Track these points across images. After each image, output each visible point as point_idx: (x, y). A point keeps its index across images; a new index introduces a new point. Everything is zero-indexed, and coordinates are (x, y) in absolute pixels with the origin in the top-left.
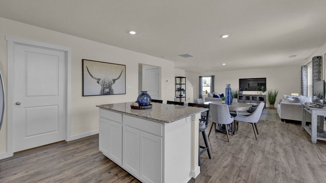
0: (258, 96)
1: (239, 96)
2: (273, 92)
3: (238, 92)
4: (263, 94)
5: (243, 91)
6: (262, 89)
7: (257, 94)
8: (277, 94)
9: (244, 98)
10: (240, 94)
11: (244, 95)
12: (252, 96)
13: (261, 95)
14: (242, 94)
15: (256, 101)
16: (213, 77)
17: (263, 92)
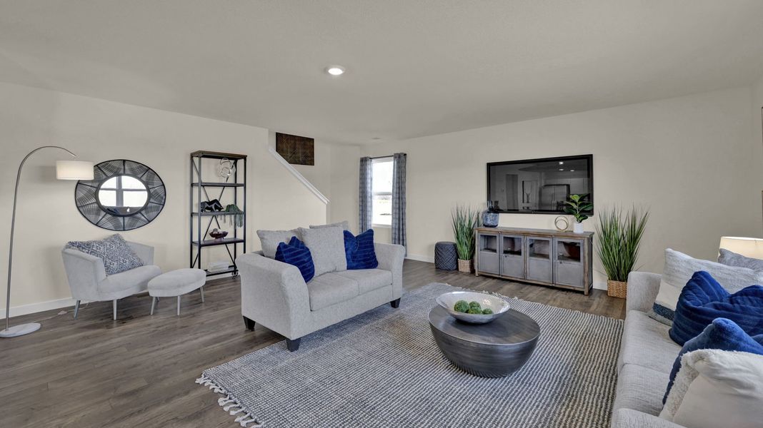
0: (557, 240)
1: (482, 236)
2: (624, 222)
4: (581, 228)
5: (501, 216)
6: (576, 207)
8: (639, 233)
11: (501, 232)
12: (528, 238)
13: (569, 234)
14: (495, 226)
15: (546, 260)
16: (403, 158)
17: (579, 219)
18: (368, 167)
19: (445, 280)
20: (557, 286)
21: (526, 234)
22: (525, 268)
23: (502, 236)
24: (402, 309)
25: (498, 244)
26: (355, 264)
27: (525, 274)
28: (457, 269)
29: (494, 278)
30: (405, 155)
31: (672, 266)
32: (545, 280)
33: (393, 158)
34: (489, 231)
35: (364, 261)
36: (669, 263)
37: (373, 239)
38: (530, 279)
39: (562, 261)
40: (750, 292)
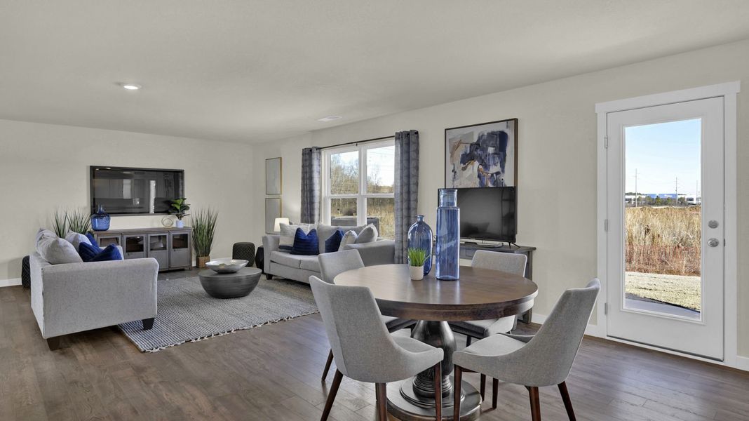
2: (205, 218)
6: (179, 208)
8: (214, 223)
10: (96, 230)
11: (122, 234)
12: (150, 235)
15: (163, 251)
17: (180, 217)
21: (145, 232)
23: (125, 237)
34: (107, 235)
39: (176, 250)
40: (313, 231)
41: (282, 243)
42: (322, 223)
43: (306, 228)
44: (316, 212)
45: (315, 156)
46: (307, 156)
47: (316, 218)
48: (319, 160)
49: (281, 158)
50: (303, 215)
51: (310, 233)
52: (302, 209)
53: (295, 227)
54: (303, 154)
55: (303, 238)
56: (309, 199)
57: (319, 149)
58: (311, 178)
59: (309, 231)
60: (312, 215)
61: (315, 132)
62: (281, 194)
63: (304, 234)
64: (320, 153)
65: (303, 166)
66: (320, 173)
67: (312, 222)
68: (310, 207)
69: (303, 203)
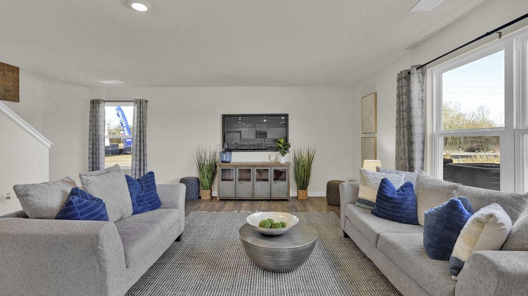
0: (273, 168)
1: (222, 170)
2: (305, 155)
3: (218, 155)
4: (283, 160)
5: (234, 154)
6: (281, 146)
7: (267, 160)
9: (235, 175)
10: (223, 162)
11: (235, 166)
12: (255, 168)
13: (278, 164)
14: (229, 162)
15: (266, 182)
16: (144, 104)
17: (283, 155)
18: (101, 110)
19: (198, 208)
20: (273, 199)
21: (254, 166)
22: (253, 190)
23: (238, 169)
24: (186, 240)
25: (234, 175)
26: (140, 208)
27: (253, 193)
28: (200, 197)
29: (231, 200)
30: (147, 101)
31: (366, 177)
32: (266, 195)
33: (133, 103)
34: (226, 166)
35: (150, 203)
36: (364, 175)
37: (154, 180)
38: (257, 196)
39: (276, 182)
40: (408, 185)
41: (361, 195)
42: (427, 174)
43: (398, 180)
44: (417, 156)
45: (415, 79)
46: (404, 81)
47: (417, 164)
48: (422, 83)
49: (376, 94)
50: (398, 158)
51: (402, 188)
52: (397, 150)
53: (381, 176)
54: (398, 80)
55: (389, 195)
56: (406, 137)
57: (420, 67)
58: (409, 110)
59: (402, 183)
60: (411, 160)
61: (414, 47)
62: (376, 132)
63: (393, 188)
64: (424, 74)
65: (399, 96)
66: (423, 101)
67: (411, 169)
68: (409, 148)
69: (398, 143)
